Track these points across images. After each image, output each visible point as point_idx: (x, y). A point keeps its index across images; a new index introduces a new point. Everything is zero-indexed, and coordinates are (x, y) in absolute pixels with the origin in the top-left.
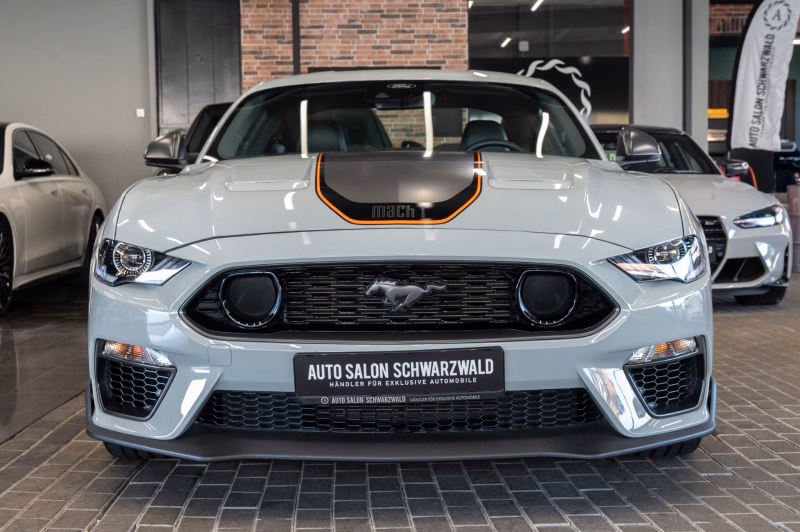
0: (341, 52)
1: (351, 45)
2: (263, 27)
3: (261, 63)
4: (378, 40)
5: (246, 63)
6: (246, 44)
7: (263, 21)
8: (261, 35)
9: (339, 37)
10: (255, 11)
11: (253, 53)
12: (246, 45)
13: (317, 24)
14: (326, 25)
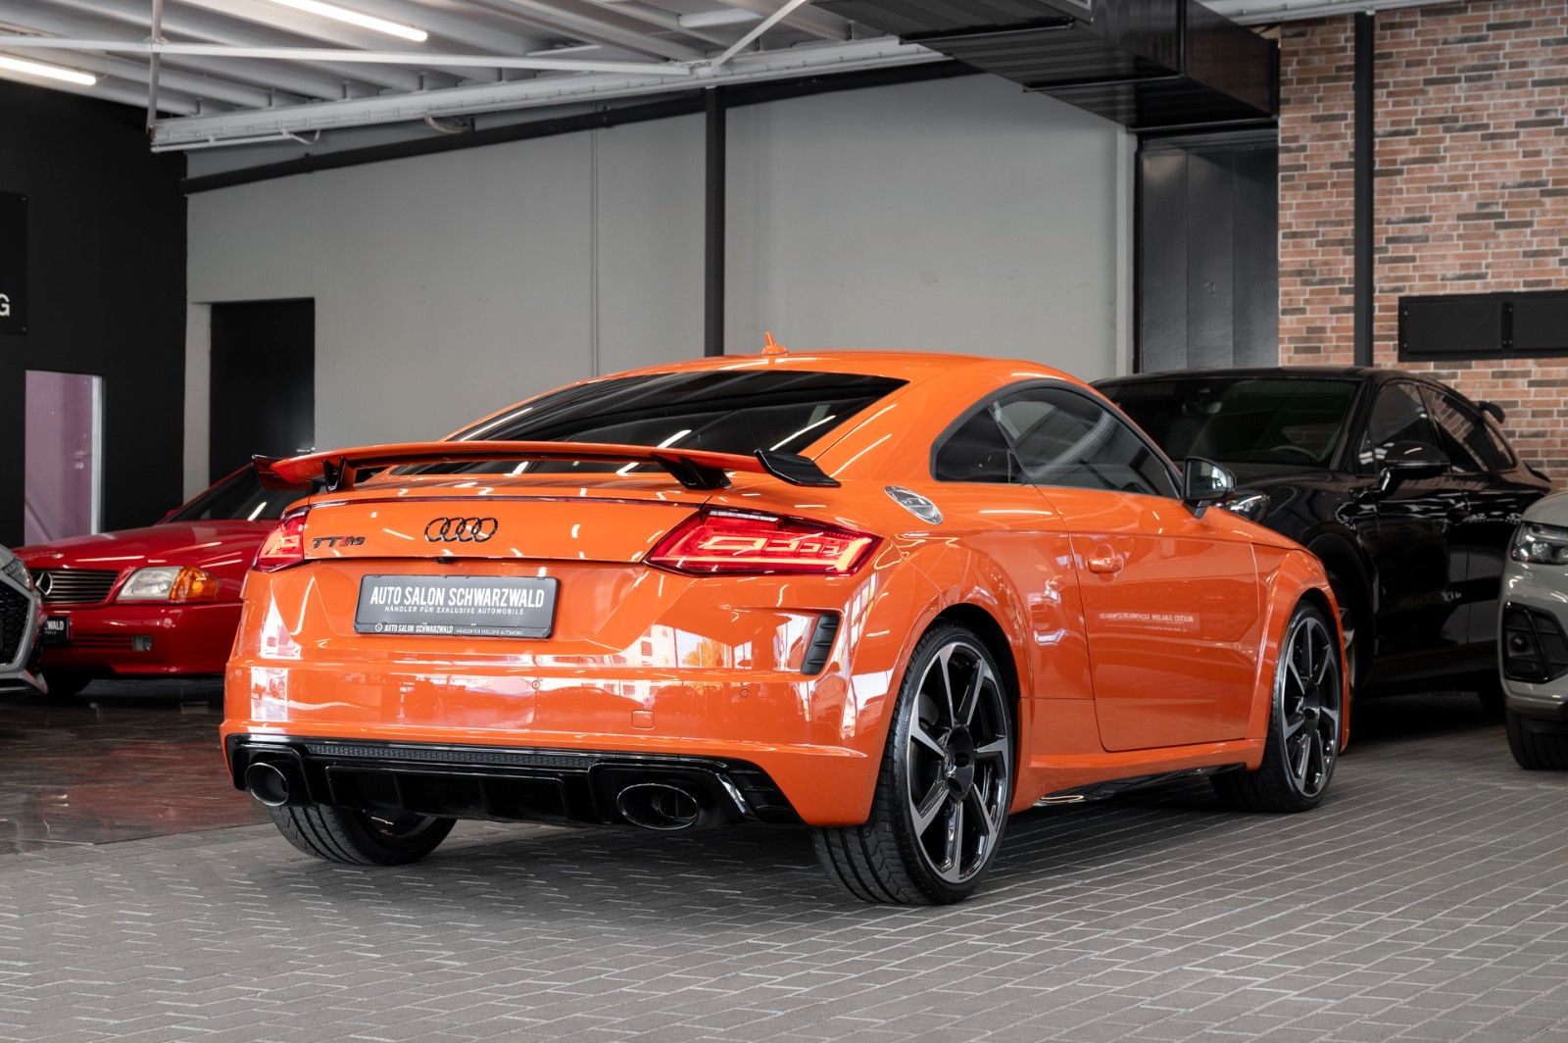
0: (1463, 266)
1: (1483, 251)
2: (1318, 224)
3: (1312, 292)
4: (1535, 239)
5: (1286, 294)
6: (1287, 256)
7: (1314, 214)
8: (1314, 240)
9: (1460, 237)
10: (1304, 197)
11: (1299, 273)
12: (1284, 259)
13: (1418, 215)
14: (1434, 215)
